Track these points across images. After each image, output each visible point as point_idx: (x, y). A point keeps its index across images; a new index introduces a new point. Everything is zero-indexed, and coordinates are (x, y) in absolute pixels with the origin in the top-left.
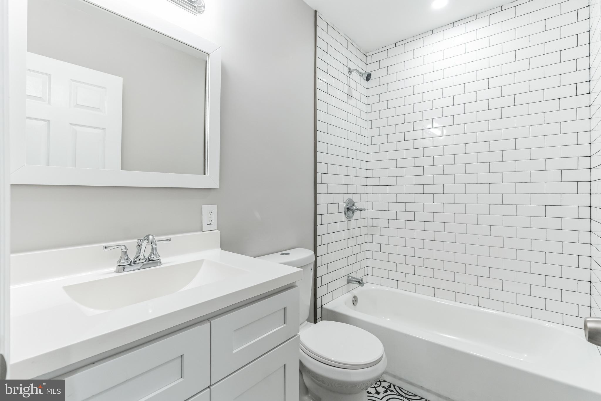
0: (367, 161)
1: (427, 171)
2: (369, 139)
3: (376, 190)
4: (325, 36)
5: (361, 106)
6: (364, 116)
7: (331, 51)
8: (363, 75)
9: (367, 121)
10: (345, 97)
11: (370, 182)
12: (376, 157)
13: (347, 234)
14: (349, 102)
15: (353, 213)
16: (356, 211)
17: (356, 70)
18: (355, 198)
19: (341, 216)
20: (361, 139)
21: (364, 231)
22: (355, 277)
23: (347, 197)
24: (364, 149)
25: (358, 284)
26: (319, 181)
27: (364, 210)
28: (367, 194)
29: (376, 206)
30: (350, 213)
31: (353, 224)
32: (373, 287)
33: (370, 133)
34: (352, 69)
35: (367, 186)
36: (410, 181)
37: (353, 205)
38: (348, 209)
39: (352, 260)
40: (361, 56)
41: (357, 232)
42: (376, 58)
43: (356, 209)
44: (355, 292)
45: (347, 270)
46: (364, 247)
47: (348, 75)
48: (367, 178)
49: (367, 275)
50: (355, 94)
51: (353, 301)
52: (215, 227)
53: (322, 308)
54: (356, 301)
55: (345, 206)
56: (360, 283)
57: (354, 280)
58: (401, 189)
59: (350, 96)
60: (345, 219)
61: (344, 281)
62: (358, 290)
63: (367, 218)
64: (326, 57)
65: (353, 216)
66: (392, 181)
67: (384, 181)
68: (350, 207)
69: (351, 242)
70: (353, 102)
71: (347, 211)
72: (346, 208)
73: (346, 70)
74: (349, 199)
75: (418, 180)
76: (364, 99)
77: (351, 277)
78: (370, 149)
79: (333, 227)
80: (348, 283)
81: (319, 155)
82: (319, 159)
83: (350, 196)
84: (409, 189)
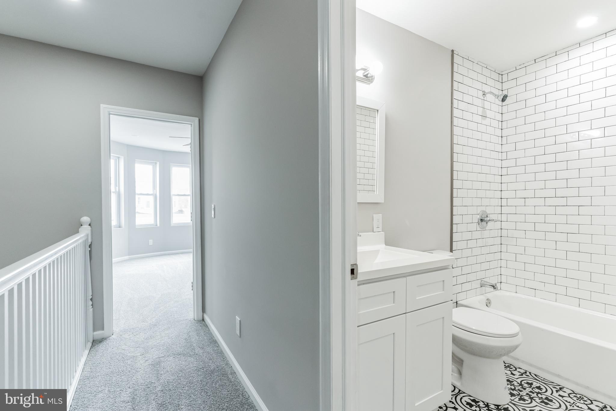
0: (501, 176)
1: (571, 183)
2: (504, 154)
3: (510, 202)
4: (462, 70)
5: (495, 124)
6: (499, 132)
7: (467, 81)
8: (499, 97)
9: (502, 137)
10: (479, 119)
11: (505, 194)
12: (510, 171)
13: (480, 243)
14: (484, 122)
15: (487, 223)
16: (490, 222)
17: (491, 93)
18: (489, 210)
19: (474, 226)
20: (495, 155)
21: (498, 241)
22: (489, 282)
23: (480, 209)
24: (498, 164)
25: (491, 288)
26: (455, 195)
27: (499, 221)
28: (501, 206)
29: (511, 218)
30: (484, 223)
31: (486, 234)
32: (508, 294)
33: (505, 148)
34: (487, 91)
35: (501, 198)
36: (552, 193)
37: (487, 217)
38: (482, 220)
39: (485, 266)
40: (496, 77)
41: (490, 241)
42: (511, 76)
43: (490, 220)
44: (489, 296)
45: (481, 275)
46: (498, 256)
47: (482, 98)
48: (501, 191)
49: (501, 282)
50: (489, 114)
51: (486, 303)
52: (380, 229)
53: (457, 303)
54: (489, 303)
55: (478, 217)
56: (494, 287)
57: (488, 284)
58: (541, 202)
59: (484, 117)
60: (478, 229)
61: (477, 284)
62: (492, 294)
63: (501, 229)
64: (462, 88)
65: (486, 227)
66: (530, 194)
67: (520, 194)
68: (484, 218)
69: (485, 250)
70: (487, 121)
71: (481, 222)
72: (480, 218)
73: (481, 93)
74: (482, 211)
75: (560, 193)
76: (499, 117)
77: (485, 281)
78: (505, 164)
79: (468, 236)
80: (481, 287)
81: (455, 173)
82: (455, 177)
83: (483, 208)
84: (549, 202)
